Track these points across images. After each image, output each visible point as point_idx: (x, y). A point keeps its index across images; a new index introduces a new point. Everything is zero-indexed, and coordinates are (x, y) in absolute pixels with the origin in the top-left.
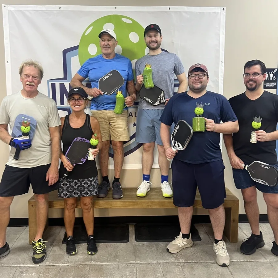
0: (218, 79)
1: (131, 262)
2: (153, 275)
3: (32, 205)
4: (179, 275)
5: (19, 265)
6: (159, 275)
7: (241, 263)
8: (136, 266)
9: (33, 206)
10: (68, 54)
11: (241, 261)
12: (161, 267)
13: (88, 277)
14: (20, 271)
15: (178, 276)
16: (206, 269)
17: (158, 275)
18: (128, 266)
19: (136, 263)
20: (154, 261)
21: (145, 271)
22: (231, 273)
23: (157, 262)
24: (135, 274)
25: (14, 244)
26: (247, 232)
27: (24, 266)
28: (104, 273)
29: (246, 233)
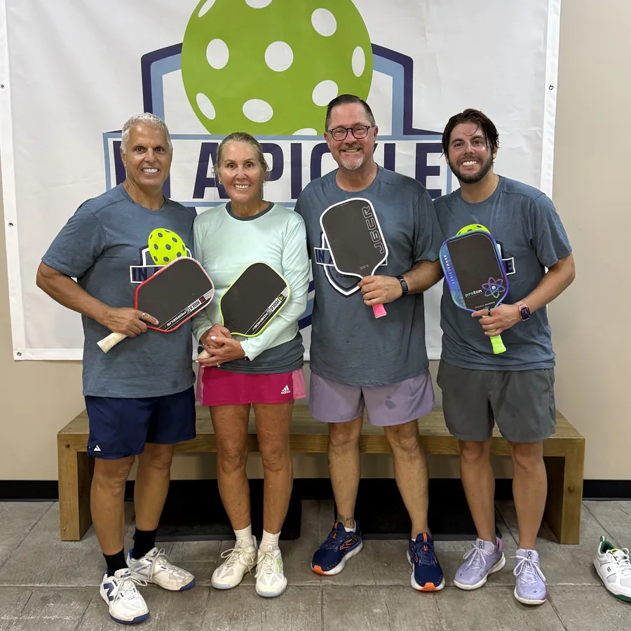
0: (542, 132)
1: (312, 583)
2: (364, 611)
3: (66, 444)
4: (426, 611)
5: (38, 585)
6: (378, 611)
7: (583, 589)
8: (322, 592)
9: (68, 446)
10: (154, 66)
11: (584, 584)
12: (383, 593)
13: (205, 612)
14: (41, 596)
15: (424, 614)
16: (494, 600)
17: (375, 611)
18: (303, 591)
19: (324, 584)
20: (368, 582)
21: (343, 602)
22: (556, 611)
23: (374, 584)
24: (319, 609)
25: (24, 540)
26: (606, 521)
27: (49, 586)
28: (242, 605)
29: (603, 523)
